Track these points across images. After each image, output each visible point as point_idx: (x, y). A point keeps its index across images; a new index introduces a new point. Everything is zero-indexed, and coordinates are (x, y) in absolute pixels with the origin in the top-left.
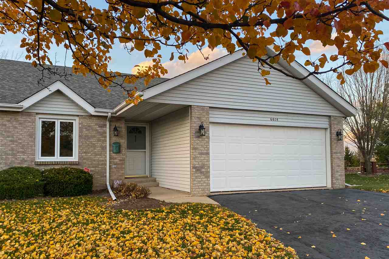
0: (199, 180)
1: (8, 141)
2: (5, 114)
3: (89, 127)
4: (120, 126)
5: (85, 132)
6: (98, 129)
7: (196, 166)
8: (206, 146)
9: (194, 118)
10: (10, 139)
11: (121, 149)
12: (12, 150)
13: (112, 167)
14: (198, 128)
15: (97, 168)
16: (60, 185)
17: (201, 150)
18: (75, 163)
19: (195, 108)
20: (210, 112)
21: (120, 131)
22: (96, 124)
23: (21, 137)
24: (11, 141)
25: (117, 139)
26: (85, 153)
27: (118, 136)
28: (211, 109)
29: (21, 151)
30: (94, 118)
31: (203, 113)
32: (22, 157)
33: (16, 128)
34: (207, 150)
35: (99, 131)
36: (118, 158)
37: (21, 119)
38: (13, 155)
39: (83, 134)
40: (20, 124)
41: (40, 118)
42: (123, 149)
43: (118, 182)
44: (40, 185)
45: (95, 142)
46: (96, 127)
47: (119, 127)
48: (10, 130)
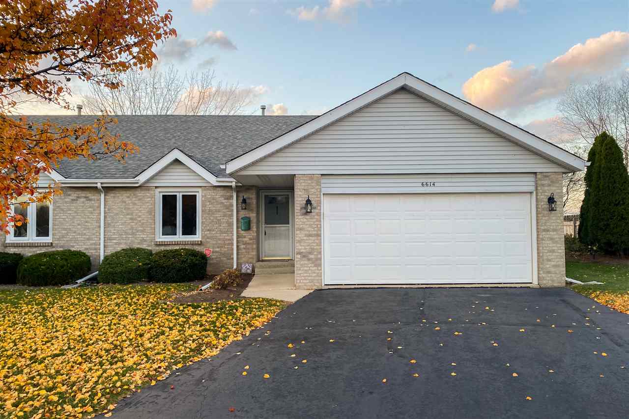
0: (306, 268)
1: (128, 219)
2: (126, 191)
3: (213, 199)
4: (251, 197)
5: (209, 206)
6: (224, 201)
7: (302, 251)
8: (316, 226)
9: (298, 191)
10: (129, 216)
11: (252, 225)
12: (132, 228)
13: (240, 247)
14: (305, 202)
15: (222, 249)
16: (161, 270)
17: (309, 231)
18: (197, 243)
19: (300, 177)
20: (323, 181)
21: (250, 203)
22: (221, 195)
23: (140, 214)
24: (131, 219)
25: (247, 213)
26: (208, 230)
27: (245, 209)
28: (324, 177)
29: (140, 230)
30: (219, 189)
31: (312, 183)
32: (141, 236)
33: (135, 204)
34: (317, 231)
35: (225, 204)
36: (248, 236)
37: (140, 193)
38: (133, 234)
39: (206, 208)
40: (140, 200)
41: (160, 192)
42: (253, 226)
43: (247, 265)
44: (144, 270)
45: (221, 218)
46: (220, 199)
47: (249, 198)
48: (130, 207)
